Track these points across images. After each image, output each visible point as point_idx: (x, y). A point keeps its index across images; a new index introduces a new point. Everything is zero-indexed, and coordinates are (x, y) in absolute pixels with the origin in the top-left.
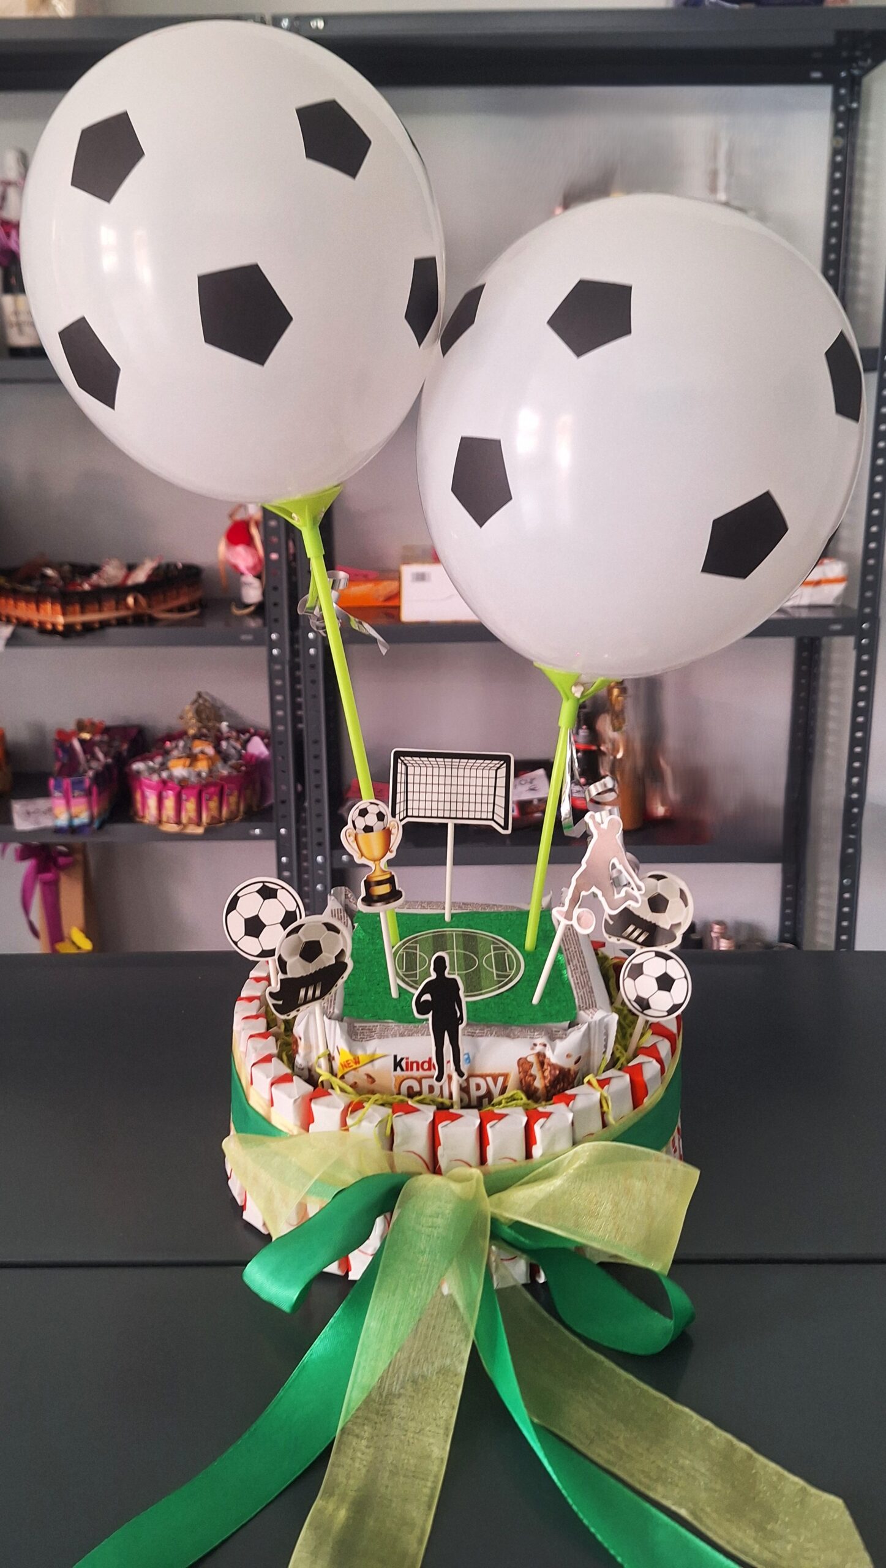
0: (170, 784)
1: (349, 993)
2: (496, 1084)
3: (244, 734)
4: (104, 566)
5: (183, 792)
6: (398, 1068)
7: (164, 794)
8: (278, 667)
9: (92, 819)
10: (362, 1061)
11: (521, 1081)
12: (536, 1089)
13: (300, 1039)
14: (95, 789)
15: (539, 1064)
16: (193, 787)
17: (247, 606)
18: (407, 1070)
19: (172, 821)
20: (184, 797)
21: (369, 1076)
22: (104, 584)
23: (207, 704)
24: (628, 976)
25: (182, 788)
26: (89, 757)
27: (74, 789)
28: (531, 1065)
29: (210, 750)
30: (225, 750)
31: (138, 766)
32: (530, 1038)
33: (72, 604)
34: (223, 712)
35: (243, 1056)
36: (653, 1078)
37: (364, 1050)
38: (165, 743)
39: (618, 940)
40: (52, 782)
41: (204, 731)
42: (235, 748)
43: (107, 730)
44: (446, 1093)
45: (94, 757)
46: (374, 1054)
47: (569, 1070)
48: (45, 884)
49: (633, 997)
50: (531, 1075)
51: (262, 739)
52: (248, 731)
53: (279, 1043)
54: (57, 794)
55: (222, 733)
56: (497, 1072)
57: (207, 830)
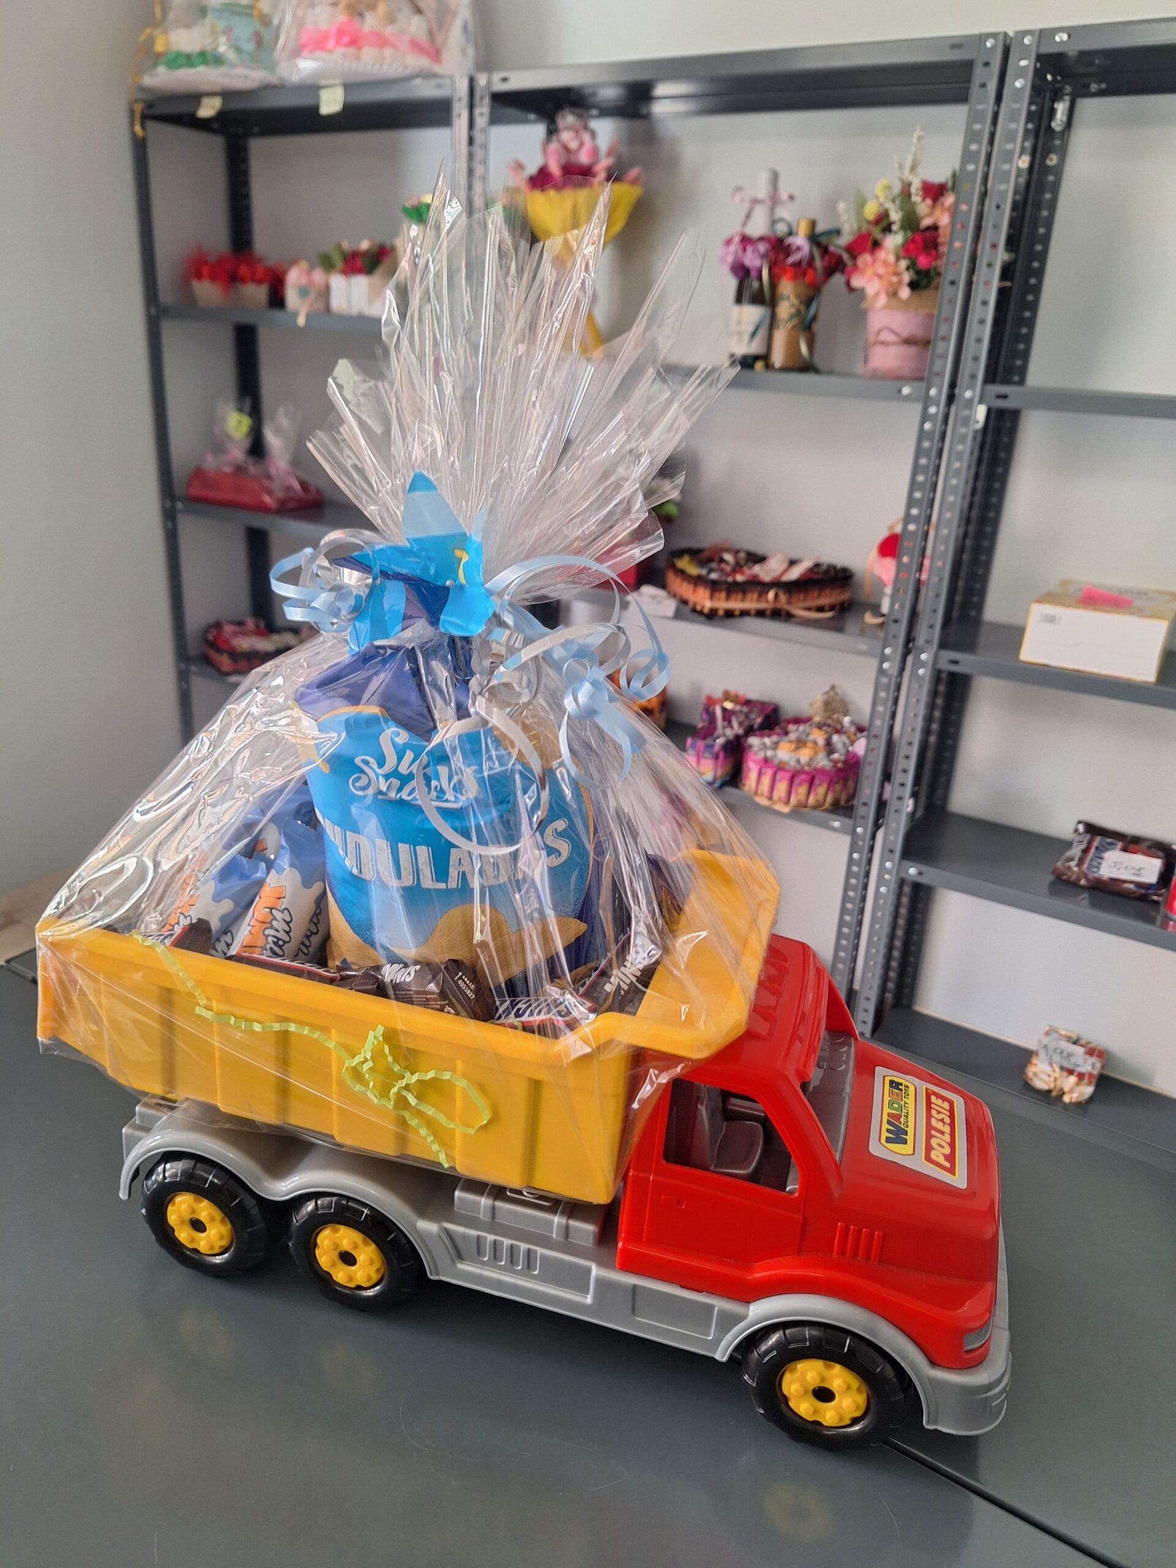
0: (772, 764)
4: (769, 557)
5: (780, 773)
7: (763, 770)
8: (884, 678)
14: (721, 755)
16: (790, 771)
17: (883, 615)
19: (764, 796)
20: (778, 777)
22: (761, 576)
23: (837, 698)
25: (780, 768)
26: (725, 725)
27: (705, 750)
29: (821, 741)
30: (835, 743)
33: (721, 591)
38: (787, 724)
41: (826, 721)
42: (844, 743)
43: (748, 703)
45: (729, 725)
54: (692, 750)
57: (791, 810)
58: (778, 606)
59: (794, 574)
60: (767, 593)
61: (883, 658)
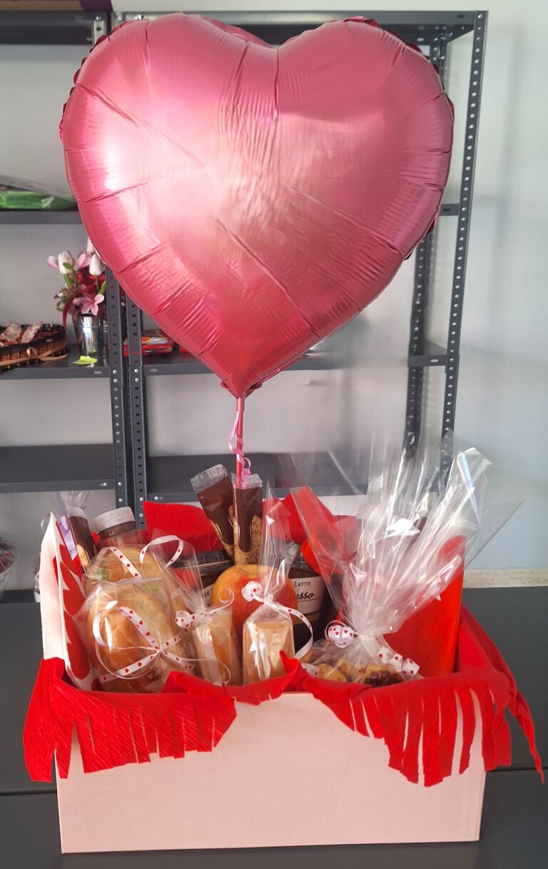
4: (7, 328)
8: (116, 390)
22: (9, 340)
58: (34, 357)
59: (30, 335)
60: (26, 351)
61: (113, 377)
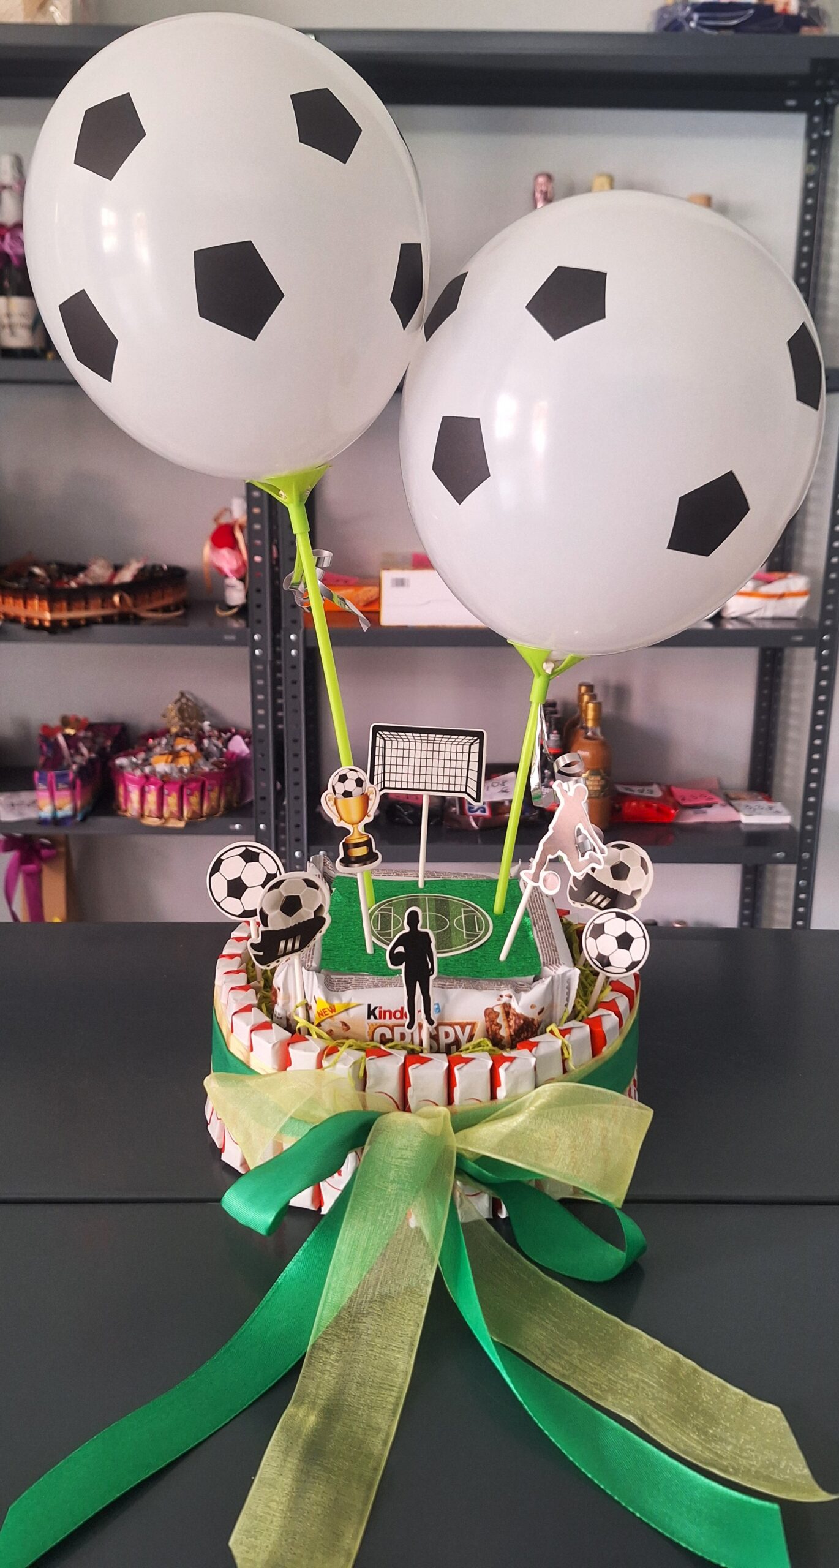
0: (152, 780)
1: (326, 949)
2: (463, 1033)
3: (225, 733)
4: (90, 566)
5: (165, 787)
6: (372, 1017)
7: (147, 788)
8: (260, 667)
9: (75, 810)
10: (338, 1009)
11: (487, 1031)
12: (502, 1038)
13: (279, 989)
14: (78, 782)
15: (505, 1014)
16: (175, 783)
17: (231, 608)
18: (380, 1018)
19: (154, 816)
20: (166, 791)
21: (344, 1024)
22: (90, 582)
23: (190, 704)
24: (590, 936)
25: (164, 783)
26: (73, 752)
27: (57, 782)
28: (497, 1014)
29: (192, 748)
30: (207, 748)
31: (121, 761)
32: (497, 990)
33: (59, 601)
34: (205, 712)
35: (224, 1008)
36: (612, 1029)
37: (340, 999)
38: (148, 740)
39: (582, 905)
40: (37, 775)
41: (187, 729)
42: (217, 746)
43: (90, 727)
44: (417, 1040)
45: (78, 752)
46: (349, 1004)
47: (533, 1019)
48: (28, 875)
49: (594, 955)
50: (497, 1024)
51: (244, 738)
52: (230, 731)
53: (259, 996)
54: (41, 786)
55: (204, 732)
56: (465, 1021)
57: (187, 824)
58: (126, 610)
59: (126, 576)
60: (111, 598)
61: (254, 646)
